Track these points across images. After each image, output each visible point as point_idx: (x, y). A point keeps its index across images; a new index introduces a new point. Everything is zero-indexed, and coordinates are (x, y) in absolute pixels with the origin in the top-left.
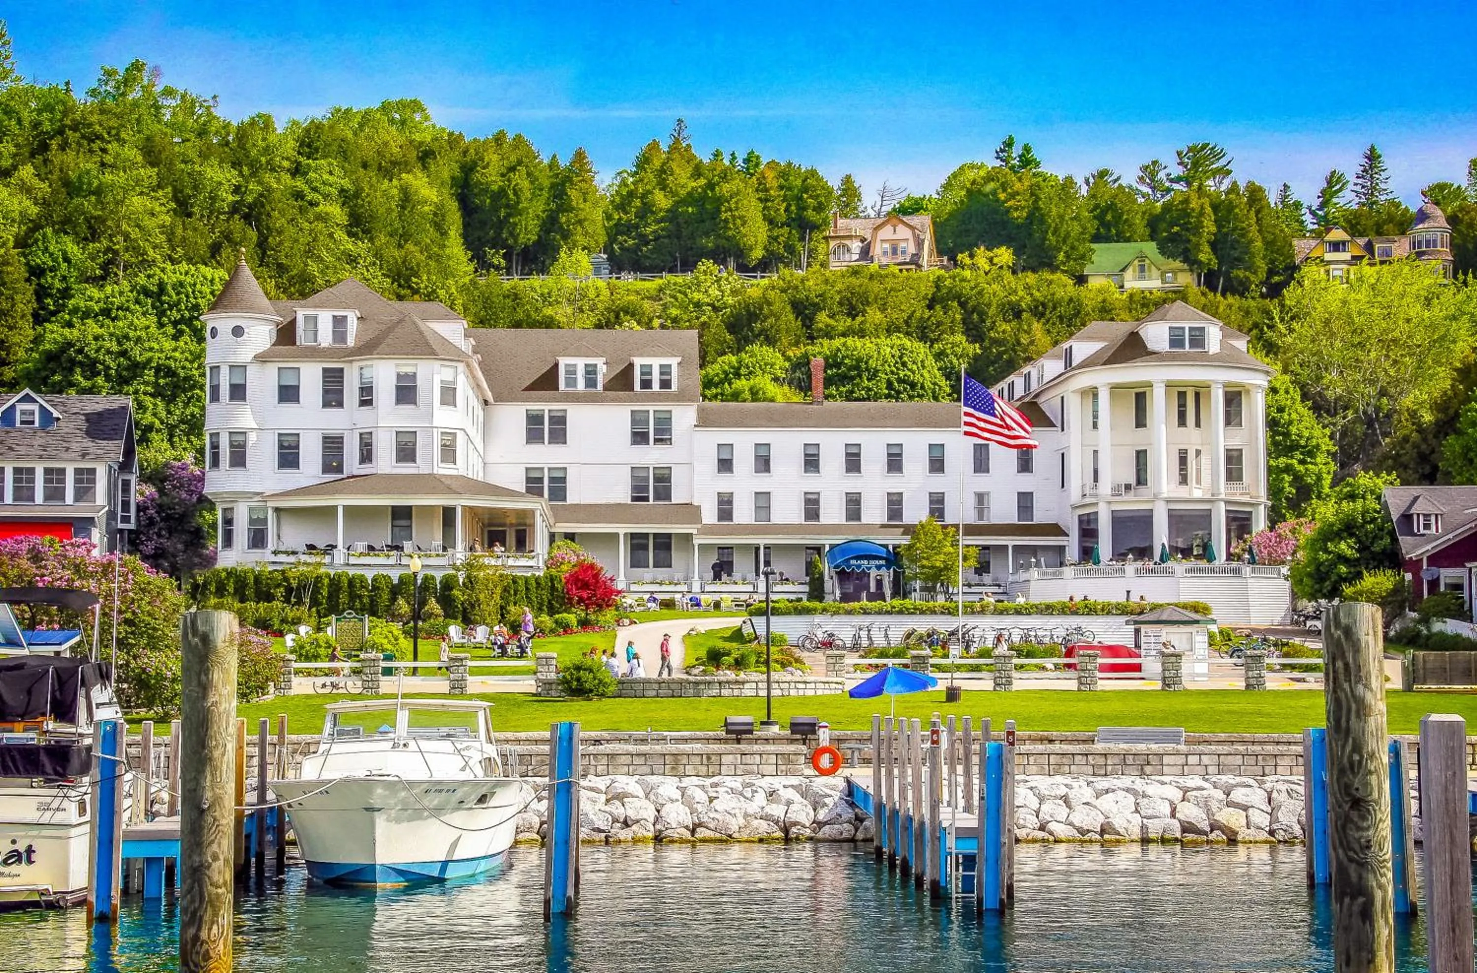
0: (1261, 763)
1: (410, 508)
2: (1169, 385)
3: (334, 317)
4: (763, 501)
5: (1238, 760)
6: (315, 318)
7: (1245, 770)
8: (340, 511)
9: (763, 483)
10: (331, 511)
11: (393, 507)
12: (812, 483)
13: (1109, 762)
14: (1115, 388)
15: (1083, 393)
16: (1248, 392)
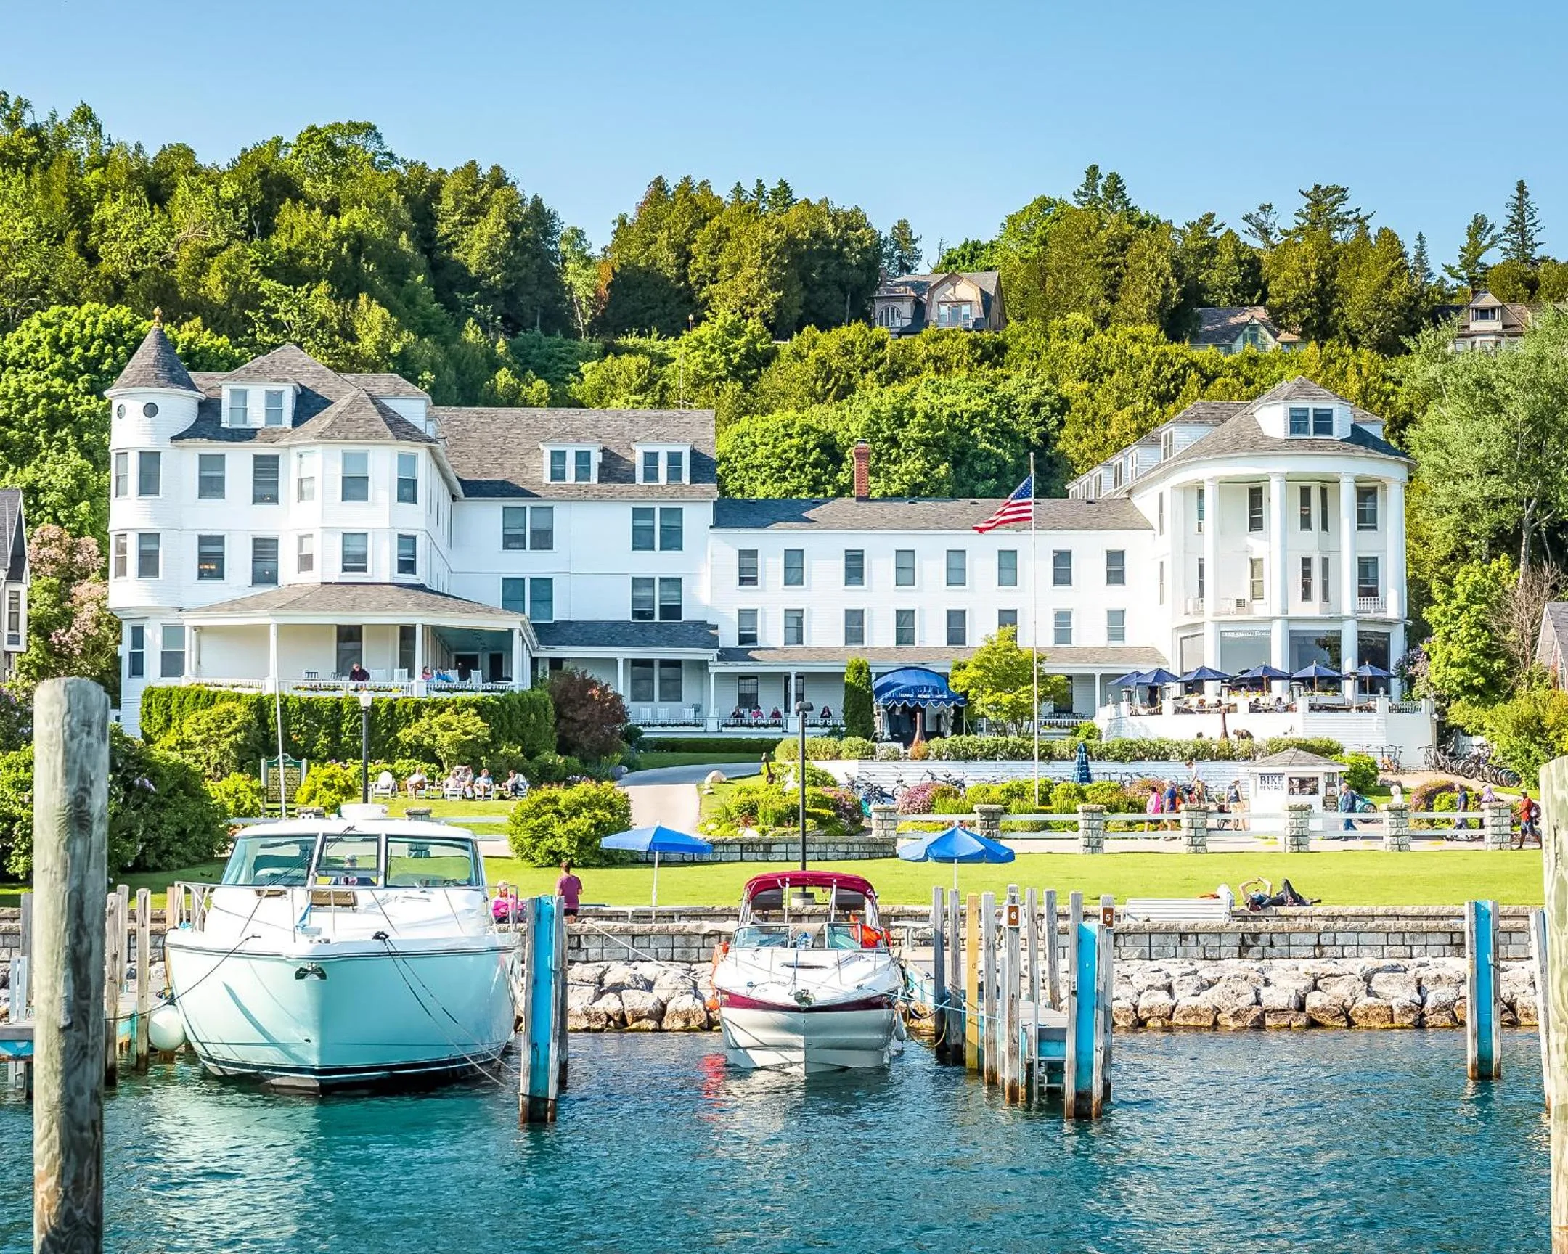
0: (1408, 942)
1: (359, 628)
2: (1289, 480)
3: (268, 392)
4: (795, 621)
5: (1381, 939)
6: (245, 392)
7: (1390, 952)
8: (273, 630)
9: (795, 598)
10: (262, 631)
11: (339, 627)
12: (855, 598)
13: (1223, 942)
14: (1225, 483)
15: (1185, 488)
16: (1384, 487)
